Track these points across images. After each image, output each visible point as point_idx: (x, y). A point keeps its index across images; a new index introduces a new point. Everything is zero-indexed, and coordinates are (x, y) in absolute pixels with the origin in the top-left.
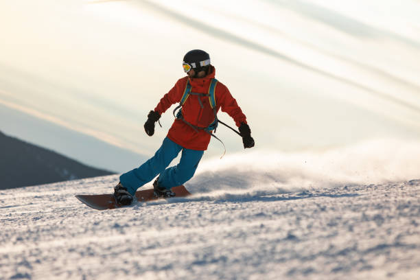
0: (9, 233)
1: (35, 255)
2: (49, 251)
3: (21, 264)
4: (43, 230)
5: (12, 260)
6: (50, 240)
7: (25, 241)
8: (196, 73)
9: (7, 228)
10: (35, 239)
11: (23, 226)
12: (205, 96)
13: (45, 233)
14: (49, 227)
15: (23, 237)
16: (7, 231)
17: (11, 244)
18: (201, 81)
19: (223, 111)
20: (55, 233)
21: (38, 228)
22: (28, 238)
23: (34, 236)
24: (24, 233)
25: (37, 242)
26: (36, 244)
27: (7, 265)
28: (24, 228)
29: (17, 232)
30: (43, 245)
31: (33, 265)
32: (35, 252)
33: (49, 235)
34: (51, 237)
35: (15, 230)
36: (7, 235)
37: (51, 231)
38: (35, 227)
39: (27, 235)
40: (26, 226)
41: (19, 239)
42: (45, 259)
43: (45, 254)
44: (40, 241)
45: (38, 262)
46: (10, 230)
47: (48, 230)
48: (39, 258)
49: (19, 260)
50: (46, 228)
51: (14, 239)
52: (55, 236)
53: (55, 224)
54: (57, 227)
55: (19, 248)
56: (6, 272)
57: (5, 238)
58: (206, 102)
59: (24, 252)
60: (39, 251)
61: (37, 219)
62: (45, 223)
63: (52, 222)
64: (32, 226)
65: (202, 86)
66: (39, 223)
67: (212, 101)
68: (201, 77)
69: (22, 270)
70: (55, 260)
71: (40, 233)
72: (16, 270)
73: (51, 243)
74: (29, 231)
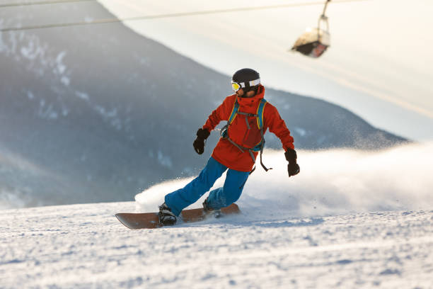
0: (379, 228)
1: (406, 251)
2: (420, 247)
3: (391, 259)
4: (414, 225)
5: (382, 256)
6: (421, 236)
7: (396, 236)
8: (245, 93)
9: (376, 222)
10: (406, 234)
11: (392, 221)
12: (252, 116)
13: (415, 228)
14: (420, 223)
15: (393, 231)
16: (376, 225)
17: (380, 238)
18: (249, 100)
19: (270, 131)
20: (426, 228)
21: (408, 222)
22: (398, 233)
23: (404, 230)
24: (394, 228)
25: (407, 237)
26: (407, 240)
27: (377, 260)
28: (394, 223)
29: (387, 226)
30: (414, 241)
31: (404, 261)
32: (405, 248)
33: (420, 230)
34: (422, 233)
35: (385, 225)
36: (376, 229)
37: (422, 227)
38: (406, 222)
39: (397, 230)
40: (395, 221)
41: (389, 234)
42: (416, 255)
43: (416, 250)
44: (411, 236)
45: (408, 257)
46: (380, 224)
47: (419, 226)
48: (410, 253)
49: (389, 256)
50: (416, 223)
51: (383, 234)
52: (426, 231)
53: (425, 219)
54: (429, 223)
55: (389, 243)
56: (376, 267)
57: (375, 232)
58: (253, 123)
59: (394, 247)
60: (410, 247)
61: (407, 213)
62: (415, 218)
63: (422, 217)
64: (402, 220)
65: (251, 106)
66: (409, 218)
67: (259, 122)
68: (250, 97)
69: (392, 265)
70: (426, 256)
71: (411, 229)
72: (385, 265)
73: (422, 238)
74: (399, 226)
